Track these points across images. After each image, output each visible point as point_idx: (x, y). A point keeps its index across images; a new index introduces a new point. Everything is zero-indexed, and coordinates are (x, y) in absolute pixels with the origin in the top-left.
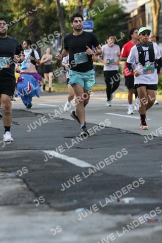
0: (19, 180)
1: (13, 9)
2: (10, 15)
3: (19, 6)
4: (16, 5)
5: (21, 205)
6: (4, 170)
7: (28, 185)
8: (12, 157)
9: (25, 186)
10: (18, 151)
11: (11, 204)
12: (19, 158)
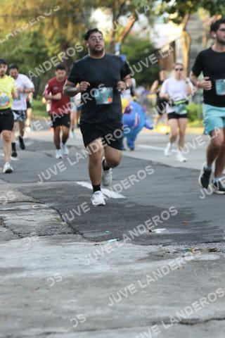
0: (53, 211)
1: (47, 43)
2: (44, 50)
3: (54, 42)
4: (50, 40)
5: (55, 236)
6: (38, 201)
7: (61, 215)
8: (46, 188)
9: (59, 217)
10: (52, 183)
11: (44, 235)
12: (54, 189)
